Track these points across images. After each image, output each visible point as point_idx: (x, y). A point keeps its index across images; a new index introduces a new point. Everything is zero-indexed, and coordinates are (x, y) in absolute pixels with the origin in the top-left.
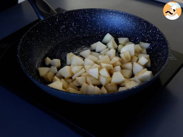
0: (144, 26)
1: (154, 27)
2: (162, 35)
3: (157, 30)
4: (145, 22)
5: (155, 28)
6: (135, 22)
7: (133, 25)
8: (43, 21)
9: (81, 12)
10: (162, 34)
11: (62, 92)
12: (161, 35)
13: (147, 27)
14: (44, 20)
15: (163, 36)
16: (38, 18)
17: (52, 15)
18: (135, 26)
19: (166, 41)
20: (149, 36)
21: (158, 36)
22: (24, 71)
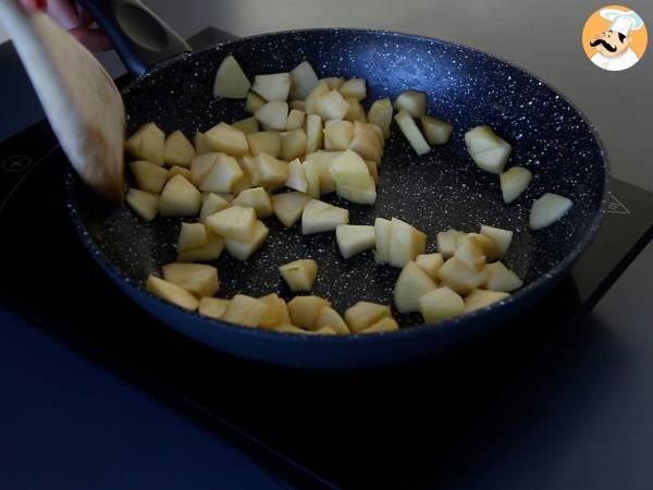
0: (507, 87)
1: (544, 86)
2: (576, 114)
3: (554, 99)
4: (511, 70)
5: (548, 92)
6: (473, 74)
7: (465, 82)
8: (147, 79)
9: (280, 44)
10: (574, 112)
11: (244, 332)
12: (572, 114)
13: (518, 90)
14: (152, 77)
15: (579, 118)
16: (126, 72)
17: (177, 58)
18: (472, 86)
19: (591, 135)
20: (525, 120)
21: (559, 120)
22: (99, 261)
